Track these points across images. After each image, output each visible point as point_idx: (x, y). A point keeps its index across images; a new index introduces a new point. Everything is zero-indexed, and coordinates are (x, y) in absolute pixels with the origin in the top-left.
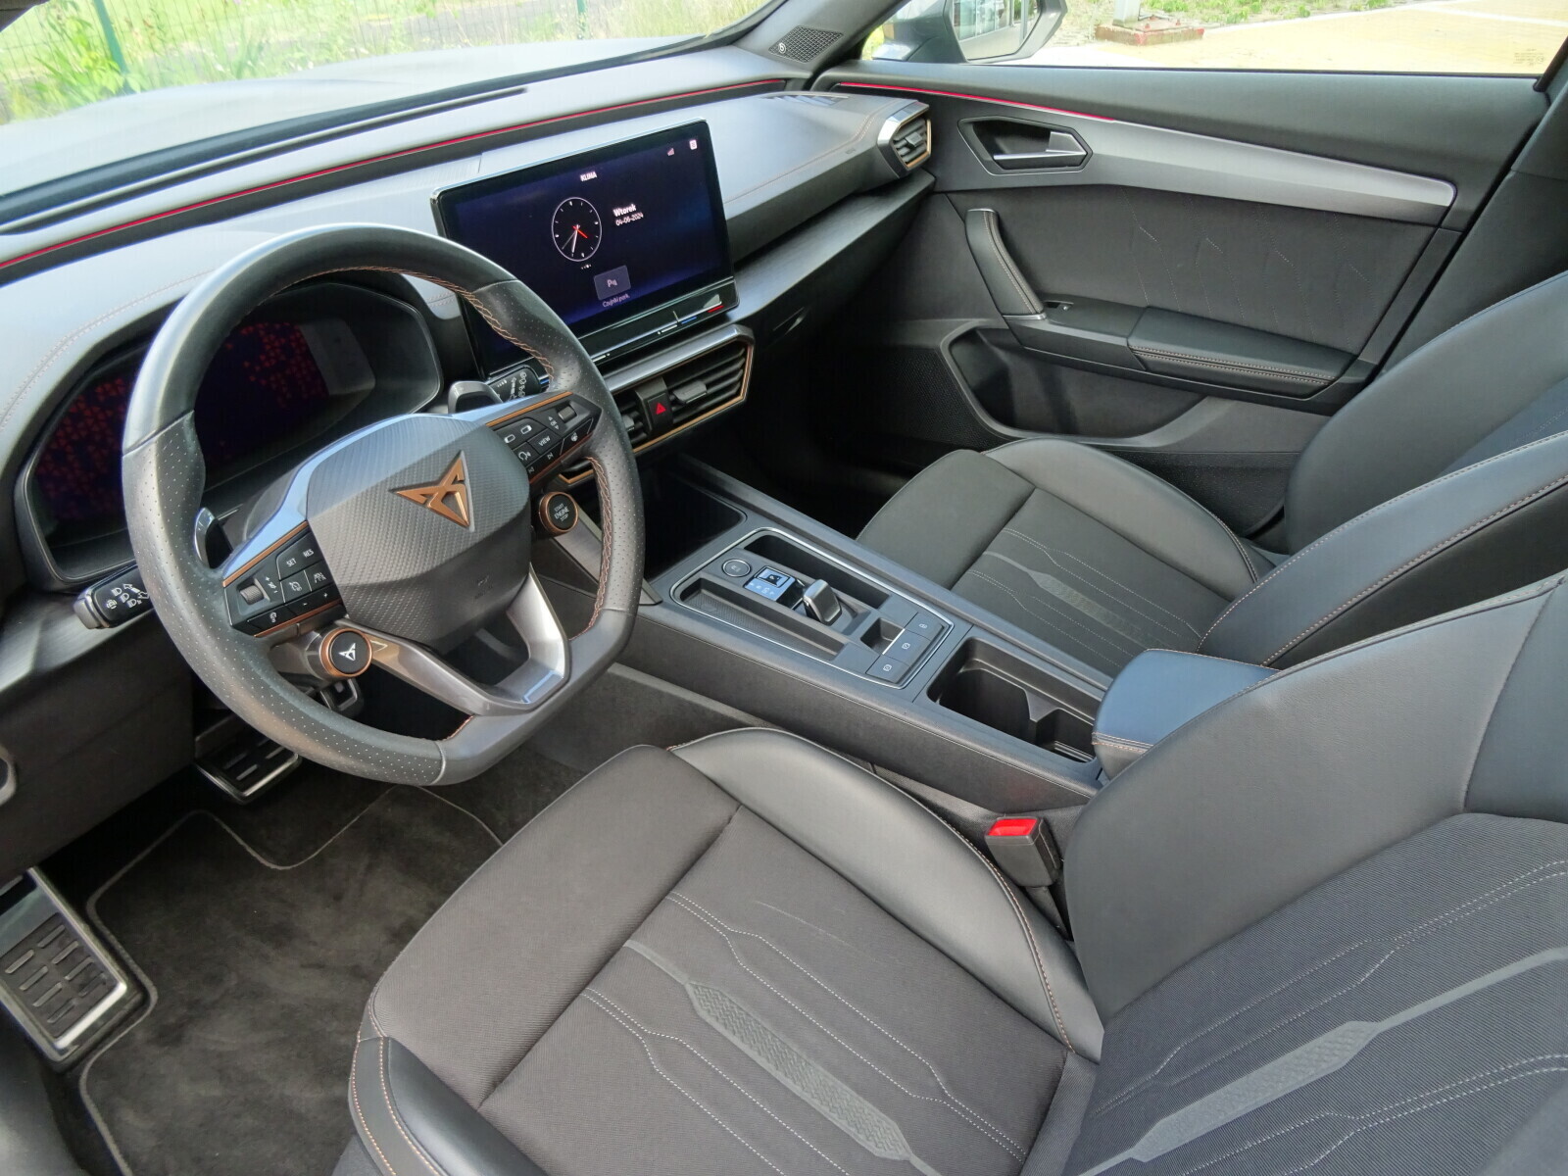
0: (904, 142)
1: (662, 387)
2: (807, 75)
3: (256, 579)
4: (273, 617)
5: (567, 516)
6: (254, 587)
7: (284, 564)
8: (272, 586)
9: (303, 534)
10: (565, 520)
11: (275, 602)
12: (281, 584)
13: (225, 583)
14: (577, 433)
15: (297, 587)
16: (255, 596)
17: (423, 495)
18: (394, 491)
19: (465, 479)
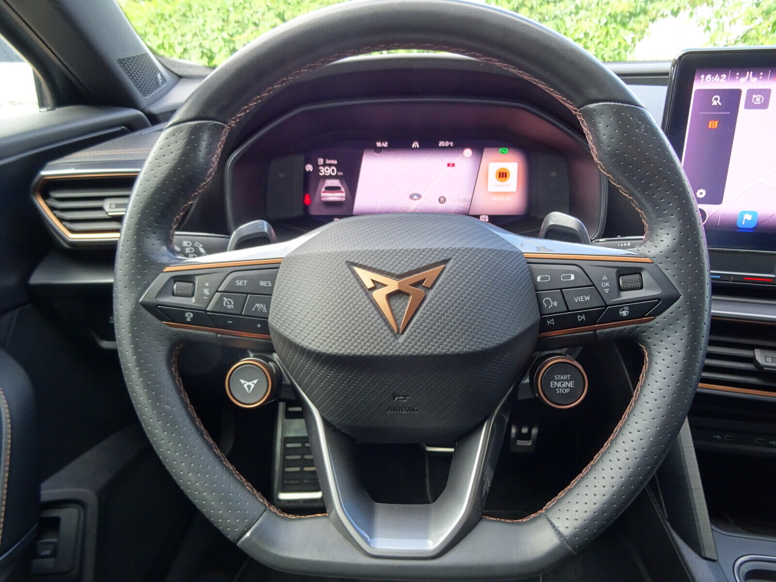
3: (197, 280)
4: (189, 316)
5: (567, 391)
6: (191, 285)
7: (233, 281)
8: (206, 292)
9: (272, 267)
10: (562, 395)
11: (198, 305)
12: (217, 295)
13: (167, 269)
14: (631, 309)
15: (229, 304)
16: (185, 292)
17: (373, 281)
18: (351, 264)
19: (431, 288)
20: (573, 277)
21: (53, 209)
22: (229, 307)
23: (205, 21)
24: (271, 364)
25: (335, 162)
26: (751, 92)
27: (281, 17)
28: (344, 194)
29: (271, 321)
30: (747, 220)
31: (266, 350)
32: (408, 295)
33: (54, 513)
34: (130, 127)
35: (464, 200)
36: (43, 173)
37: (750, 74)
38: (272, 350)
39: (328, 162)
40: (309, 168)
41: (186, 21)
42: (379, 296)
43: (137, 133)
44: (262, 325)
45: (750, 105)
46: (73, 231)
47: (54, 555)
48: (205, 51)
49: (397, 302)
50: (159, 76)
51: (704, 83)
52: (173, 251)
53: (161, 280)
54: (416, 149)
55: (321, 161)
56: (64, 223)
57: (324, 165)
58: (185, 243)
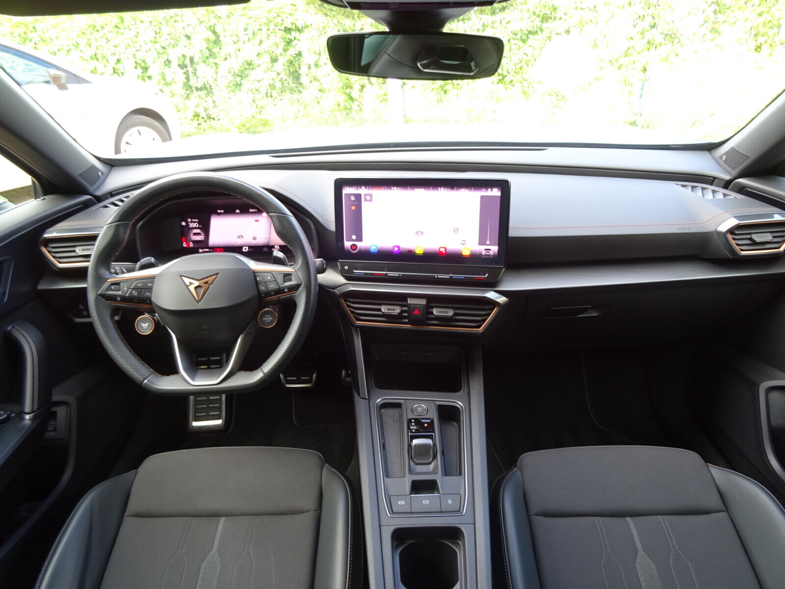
0: (749, 236)
1: (423, 302)
2: (727, 177)
3: (121, 284)
4: (119, 299)
5: (270, 321)
6: (119, 286)
7: (136, 285)
8: (125, 289)
9: (152, 278)
10: (268, 322)
11: (123, 294)
12: (130, 290)
13: (109, 280)
14: (288, 289)
15: (135, 293)
16: (116, 289)
17: (190, 283)
18: (181, 276)
19: (211, 284)
20: (269, 278)
21: (49, 252)
22: (135, 294)
23: (138, 33)
24: (155, 317)
25: (197, 220)
26: (365, 195)
27: (212, 28)
28: (203, 237)
29: (153, 299)
30: (373, 249)
31: (152, 312)
32: (202, 287)
33: (54, 409)
34: (86, 205)
35: (266, 238)
36: (45, 236)
37: (363, 187)
38: (154, 312)
39: (193, 220)
40: (184, 224)
41: (118, 32)
42: (192, 288)
43: (90, 209)
44: (148, 301)
45: (366, 200)
46: (60, 263)
47: (55, 430)
48: (139, 62)
49: (198, 289)
50: (100, 174)
51: (347, 191)
52: (111, 273)
53: (106, 285)
54: (238, 213)
55: (189, 220)
56: (52, 254)
57: (192, 222)
58: (117, 268)
